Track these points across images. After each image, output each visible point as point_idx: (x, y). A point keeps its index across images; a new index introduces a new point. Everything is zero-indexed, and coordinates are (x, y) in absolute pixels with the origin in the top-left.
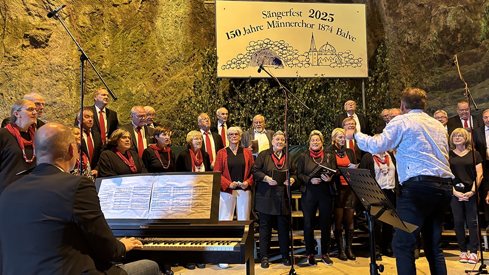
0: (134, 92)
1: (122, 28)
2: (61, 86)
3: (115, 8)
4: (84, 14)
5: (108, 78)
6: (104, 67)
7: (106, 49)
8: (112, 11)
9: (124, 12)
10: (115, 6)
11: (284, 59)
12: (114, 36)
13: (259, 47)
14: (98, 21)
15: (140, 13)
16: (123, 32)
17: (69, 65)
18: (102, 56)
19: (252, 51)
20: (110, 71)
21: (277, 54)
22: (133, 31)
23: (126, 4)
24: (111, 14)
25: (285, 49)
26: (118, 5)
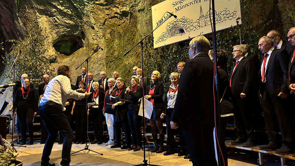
0: (127, 64)
1: (123, 34)
2: (101, 66)
3: (119, 26)
4: (108, 33)
5: (118, 59)
6: (115, 55)
7: (116, 47)
8: (118, 28)
9: (123, 27)
10: (119, 25)
11: (185, 28)
12: (120, 39)
13: (172, 25)
14: (113, 35)
15: (130, 25)
16: (124, 36)
17: (103, 57)
18: (114, 50)
19: (169, 29)
20: (118, 56)
21: (181, 26)
22: (127, 35)
23: (124, 23)
24: (118, 30)
25: (186, 21)
26: (120, 25)
